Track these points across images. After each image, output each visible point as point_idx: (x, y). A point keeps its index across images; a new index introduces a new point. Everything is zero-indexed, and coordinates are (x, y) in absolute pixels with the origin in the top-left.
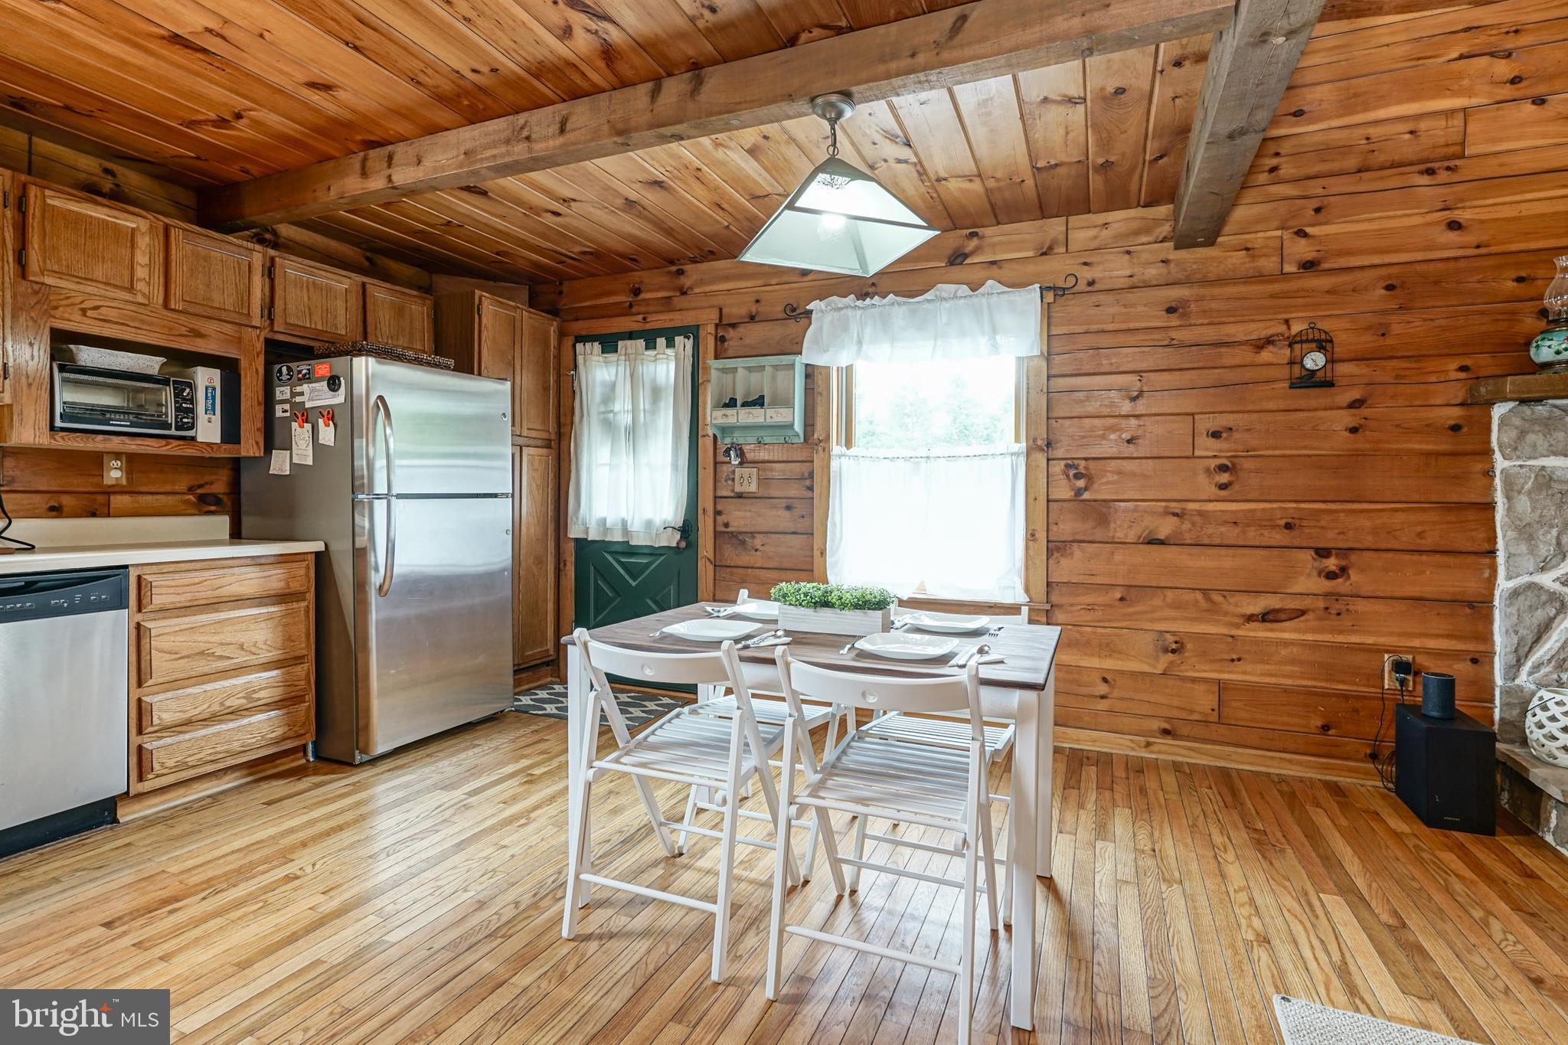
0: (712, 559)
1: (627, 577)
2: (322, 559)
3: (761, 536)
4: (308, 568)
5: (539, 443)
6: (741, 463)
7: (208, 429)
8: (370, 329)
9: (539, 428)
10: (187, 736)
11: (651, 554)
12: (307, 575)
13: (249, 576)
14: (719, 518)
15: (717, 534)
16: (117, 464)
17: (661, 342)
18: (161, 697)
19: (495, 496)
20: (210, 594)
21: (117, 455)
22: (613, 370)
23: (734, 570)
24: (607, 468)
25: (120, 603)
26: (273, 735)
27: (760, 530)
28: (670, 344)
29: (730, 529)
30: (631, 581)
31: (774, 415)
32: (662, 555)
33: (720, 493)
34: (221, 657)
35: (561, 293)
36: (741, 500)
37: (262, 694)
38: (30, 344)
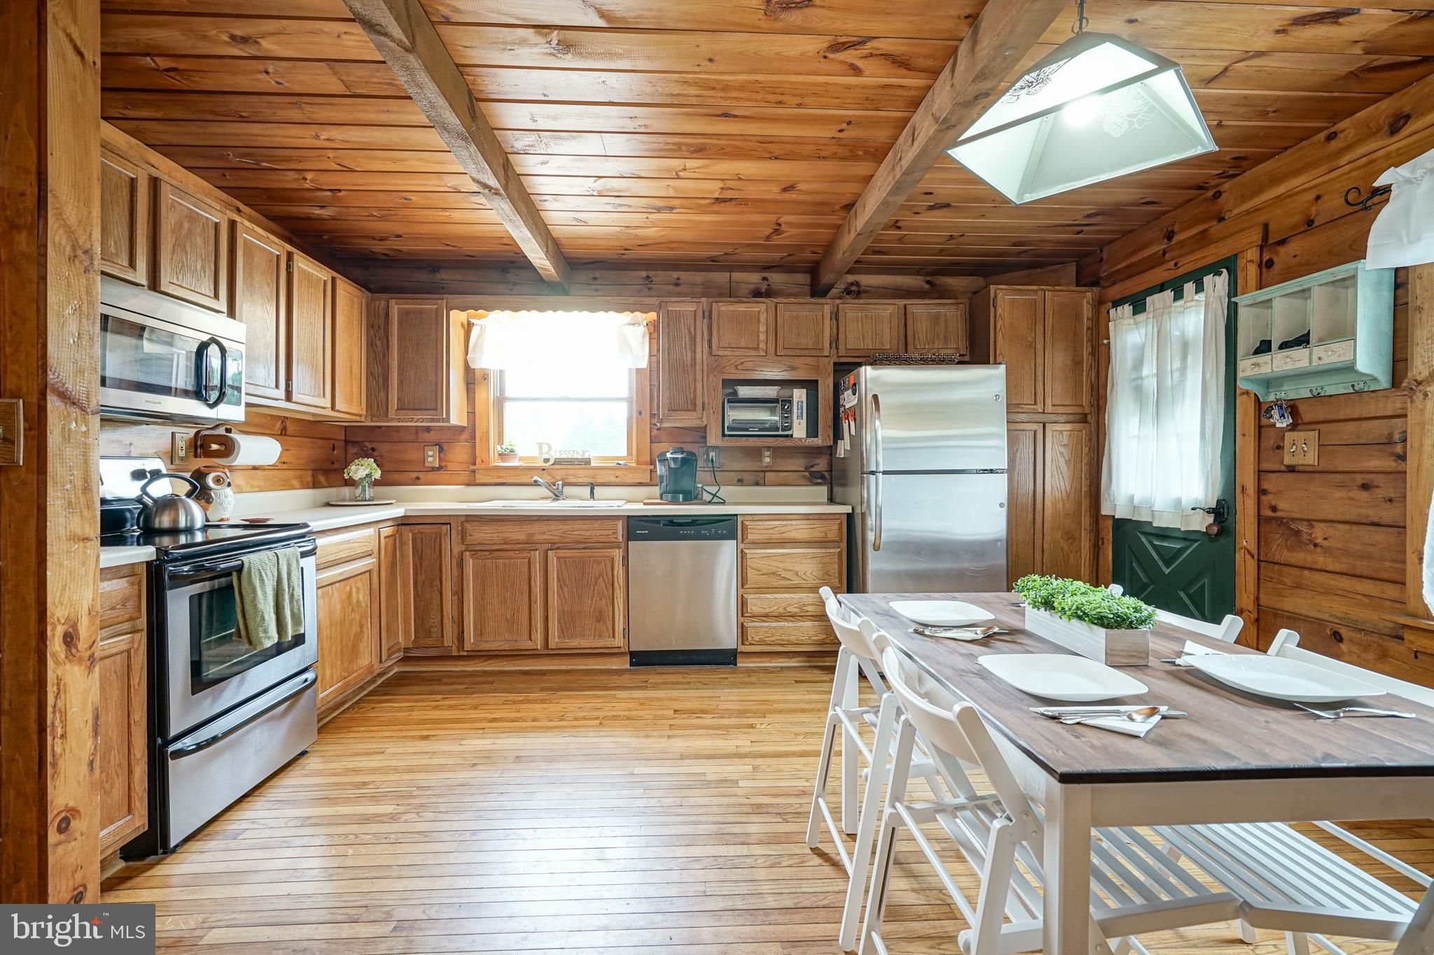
0: (1255, 552)
1: (1160, 563)
2: (850, 517)
3: (1322, 525)
4: (841, 524)
5: (1071, 418)
6: (1293, 427)
7: (799, 430)
8: (910, 340)
9: (1068, 403)
10: (766, 624)
11: (1185, 539)
12: (840, 529)
13: (801, 527)
14: (1264, 498)
15: (1261, 520)
16: (767, 453)
17: (1189, 287)
18: (752, 596)
19: (991, 471)
20: (778, 536)
21: (768, 448)
22: (1143, 331)
23: (1285, 569)
24: (1136, 440)
25: (732, 536)
26: (815, 638)
27: (1321, 517)
28: (1200, 288)
29: (1279, 514)
30: (1164, 568)
31: (1323, 355)
32: (1196, 541)
33: (1264, 466)
34: (785, 578)
35: (1101, 260)
36: (1293, 475)
37: (809, 608)
38: (714, 390)
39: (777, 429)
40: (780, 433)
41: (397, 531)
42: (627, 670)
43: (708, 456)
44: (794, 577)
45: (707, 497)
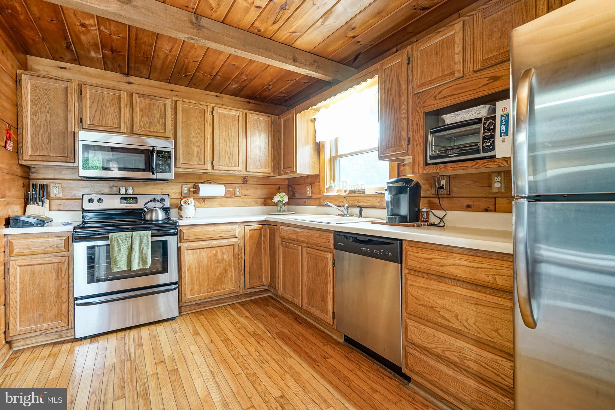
16: (497, 178)
34: (444, 317)
38: (417, 124)
39: (478, 151)
40: (482, 155)
41: (262, 227)
42: (339, 343)
43: (439, 183)
44: (454, 320)
45: (433, 220)
